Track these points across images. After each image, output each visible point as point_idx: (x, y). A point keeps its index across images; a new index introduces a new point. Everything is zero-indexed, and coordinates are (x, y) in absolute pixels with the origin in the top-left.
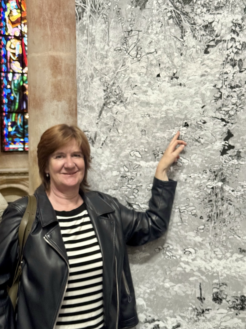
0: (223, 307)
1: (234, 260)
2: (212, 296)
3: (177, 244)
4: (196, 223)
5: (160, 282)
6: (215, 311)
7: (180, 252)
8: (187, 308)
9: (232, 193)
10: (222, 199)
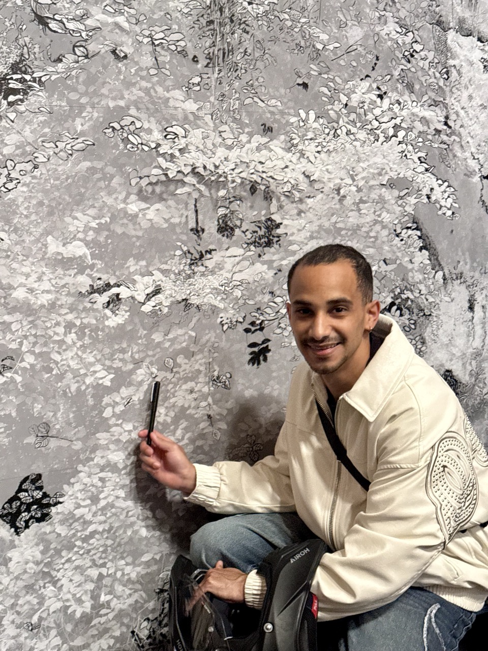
0: (236, 244)
1: (254, 148)
2: (216, 223)
3: (149, 117)
4: (186, 71)
5: (119, 202)
6: (223, 253)
7: (157, 136)
8: (172, 253)
9: (249, 8)
10: (232, 21)
